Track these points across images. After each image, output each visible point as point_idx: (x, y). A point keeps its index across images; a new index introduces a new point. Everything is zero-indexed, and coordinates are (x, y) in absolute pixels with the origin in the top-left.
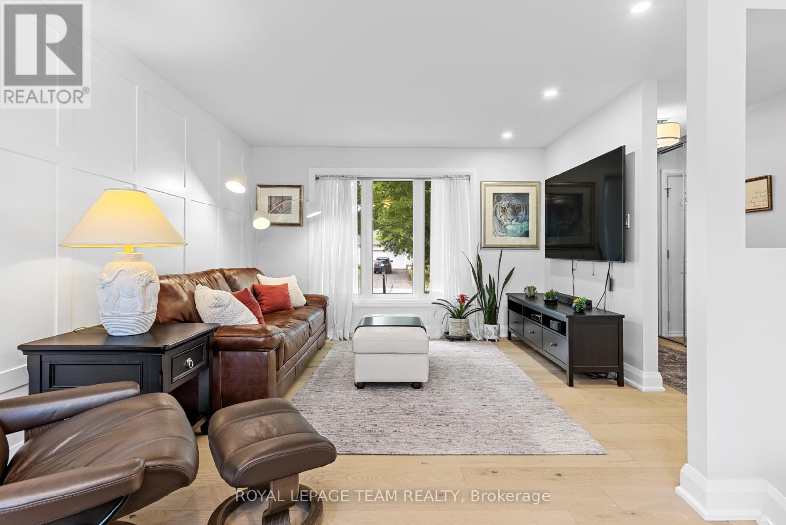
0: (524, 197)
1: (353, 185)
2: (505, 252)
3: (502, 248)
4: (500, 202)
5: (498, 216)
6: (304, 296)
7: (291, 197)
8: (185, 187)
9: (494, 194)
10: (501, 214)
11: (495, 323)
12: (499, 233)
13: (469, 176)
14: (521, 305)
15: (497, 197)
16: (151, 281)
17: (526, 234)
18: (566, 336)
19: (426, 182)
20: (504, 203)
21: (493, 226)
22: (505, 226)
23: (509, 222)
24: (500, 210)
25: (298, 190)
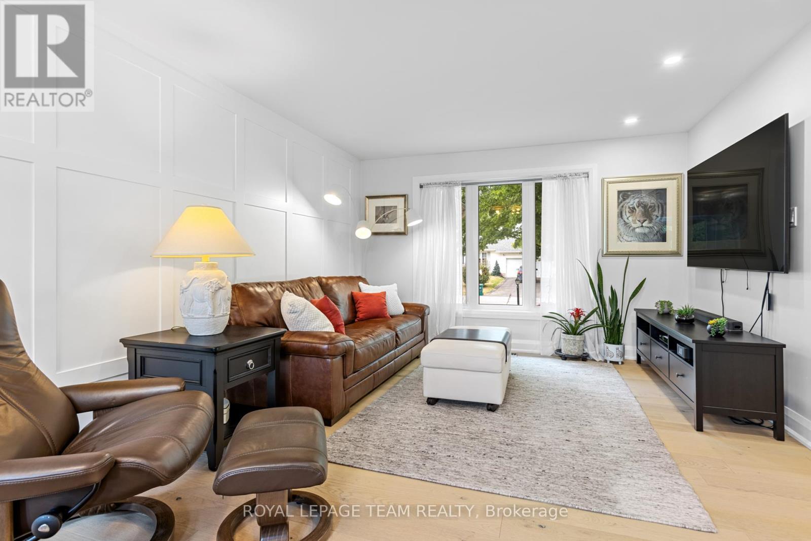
0: (661, 194)
1: (458, 191)
2: (632, 260)
3: (629, 255)
4: (627, 201)
5: (625, 217)
6: (403, 304)
7: (396, 206)
8: (286, 201)
9: (619, 192)
10: (628, 215)
11: (619, 343)
12: (625, 237)
13: (587, 173)
14: (649, 324)
15: (624, 195)
16: (220, 288)
17: (663, 238)
18: (692, 365)
19: (536, 184)
20: (632, 202)
21: (619, 229)
22: (634, 229)
23: (639, 224)
24: (627, 210)
25: (403, 199)
